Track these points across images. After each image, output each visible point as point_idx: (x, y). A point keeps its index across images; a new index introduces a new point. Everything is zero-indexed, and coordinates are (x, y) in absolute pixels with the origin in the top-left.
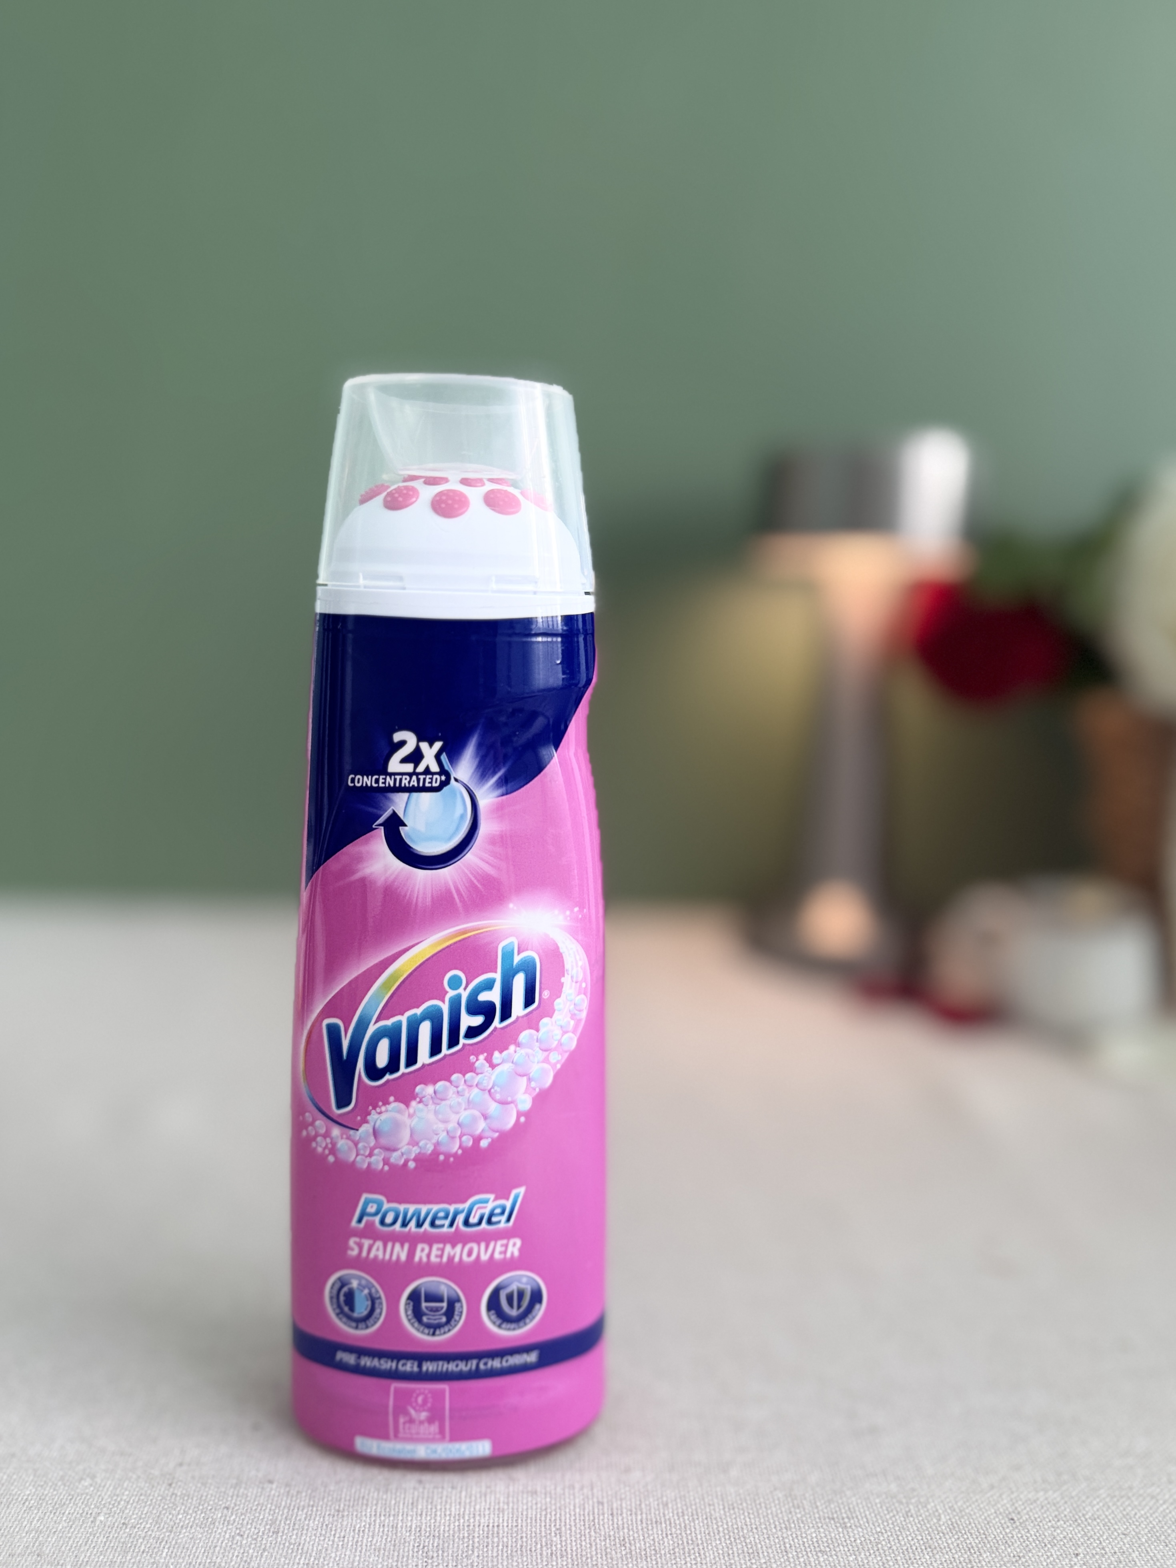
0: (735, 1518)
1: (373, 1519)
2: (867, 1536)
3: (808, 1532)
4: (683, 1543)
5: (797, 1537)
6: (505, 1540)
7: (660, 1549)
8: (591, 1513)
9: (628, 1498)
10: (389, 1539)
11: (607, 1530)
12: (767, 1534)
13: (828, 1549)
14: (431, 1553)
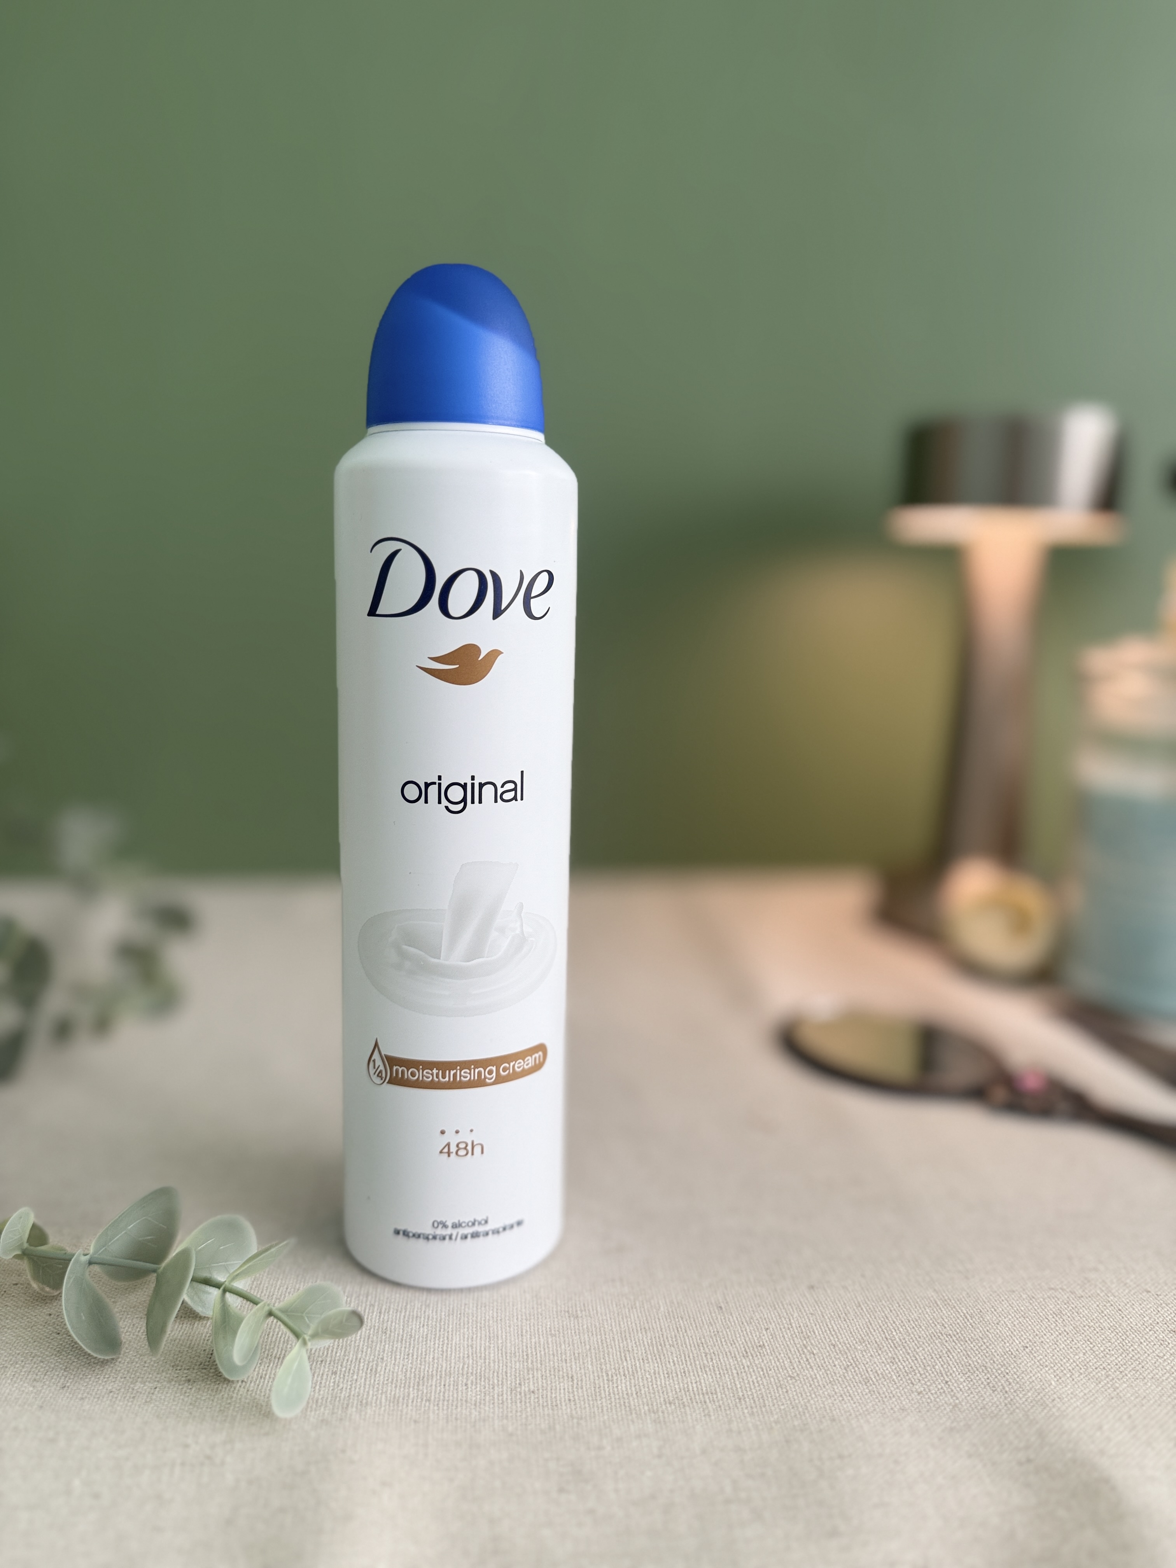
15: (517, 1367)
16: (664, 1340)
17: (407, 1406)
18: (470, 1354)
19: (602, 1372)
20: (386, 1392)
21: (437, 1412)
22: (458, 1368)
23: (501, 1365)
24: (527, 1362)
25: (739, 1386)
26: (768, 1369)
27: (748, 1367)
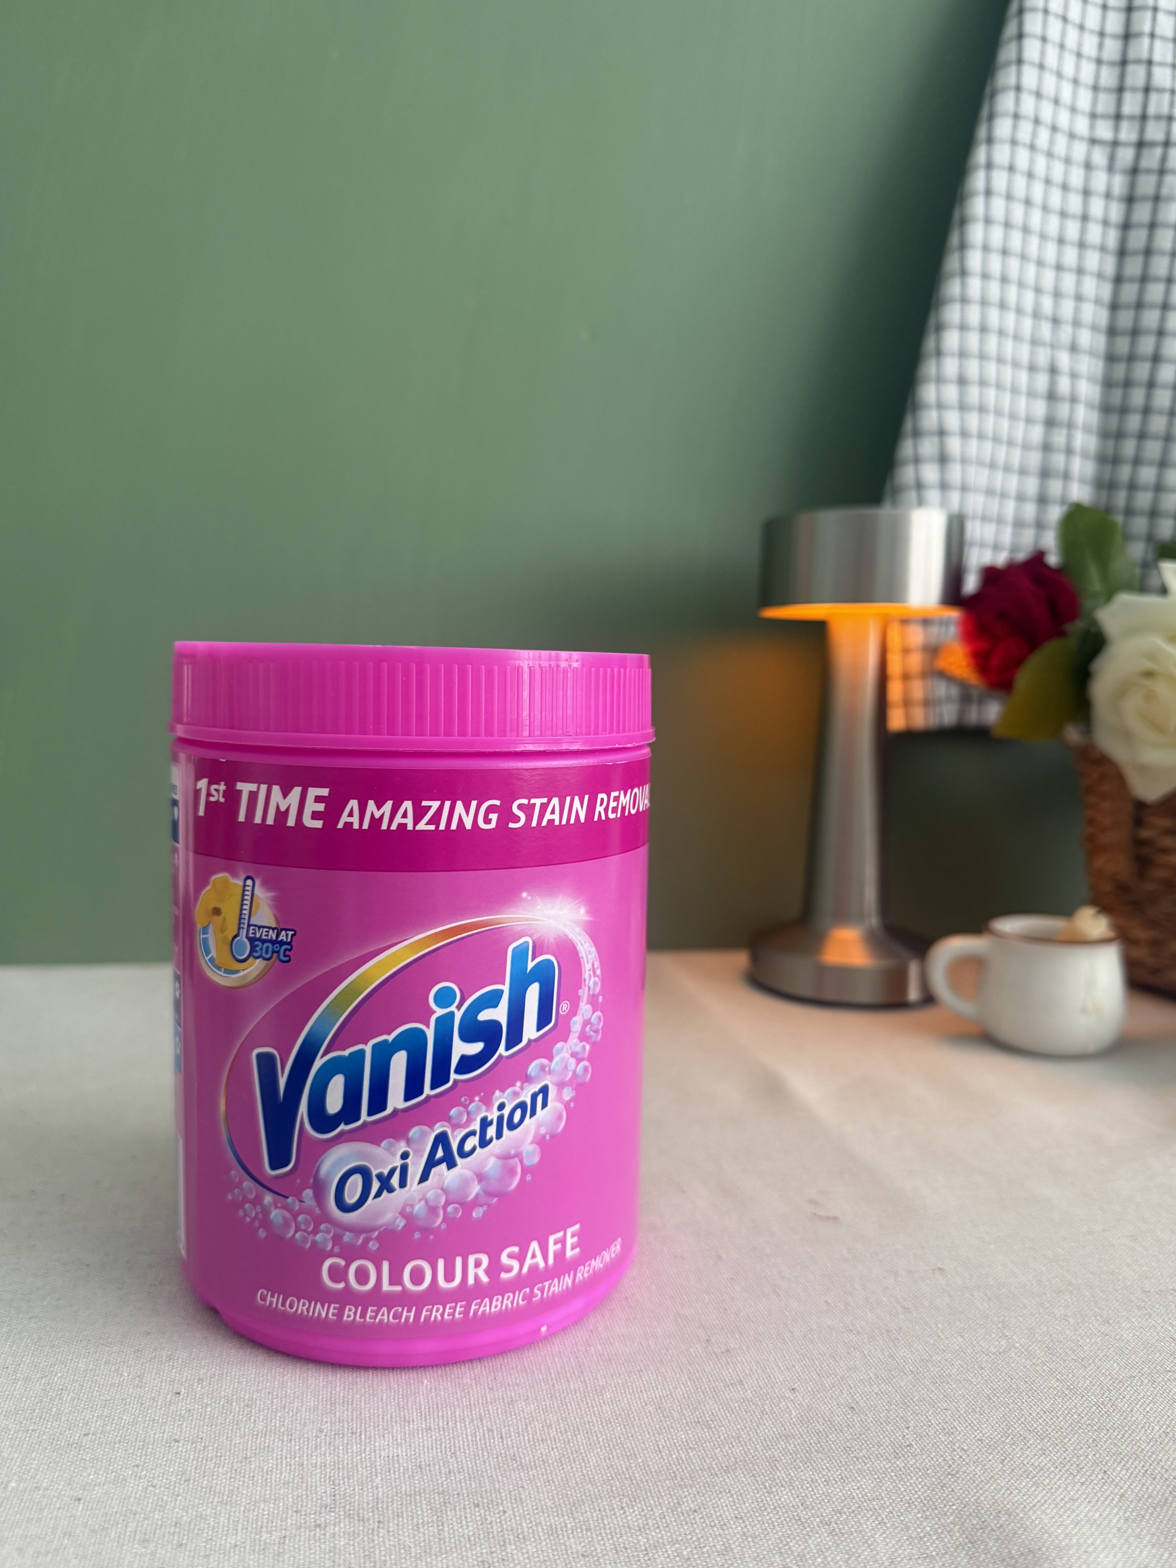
0: (613, 1430)
1: (279, 1461)
2: (729, 1433)
3: (678, 1435)
4: (568, 1453)
5: (668, 1439)
6: (405, 1465)
7: (547, 1460)
8: (482, 1439)
9: (515, 1424)
10: (296, 1474)
11: (498, 1450)
12: (642, 1439)
13: (696, 1446)
14: (337, 1482)
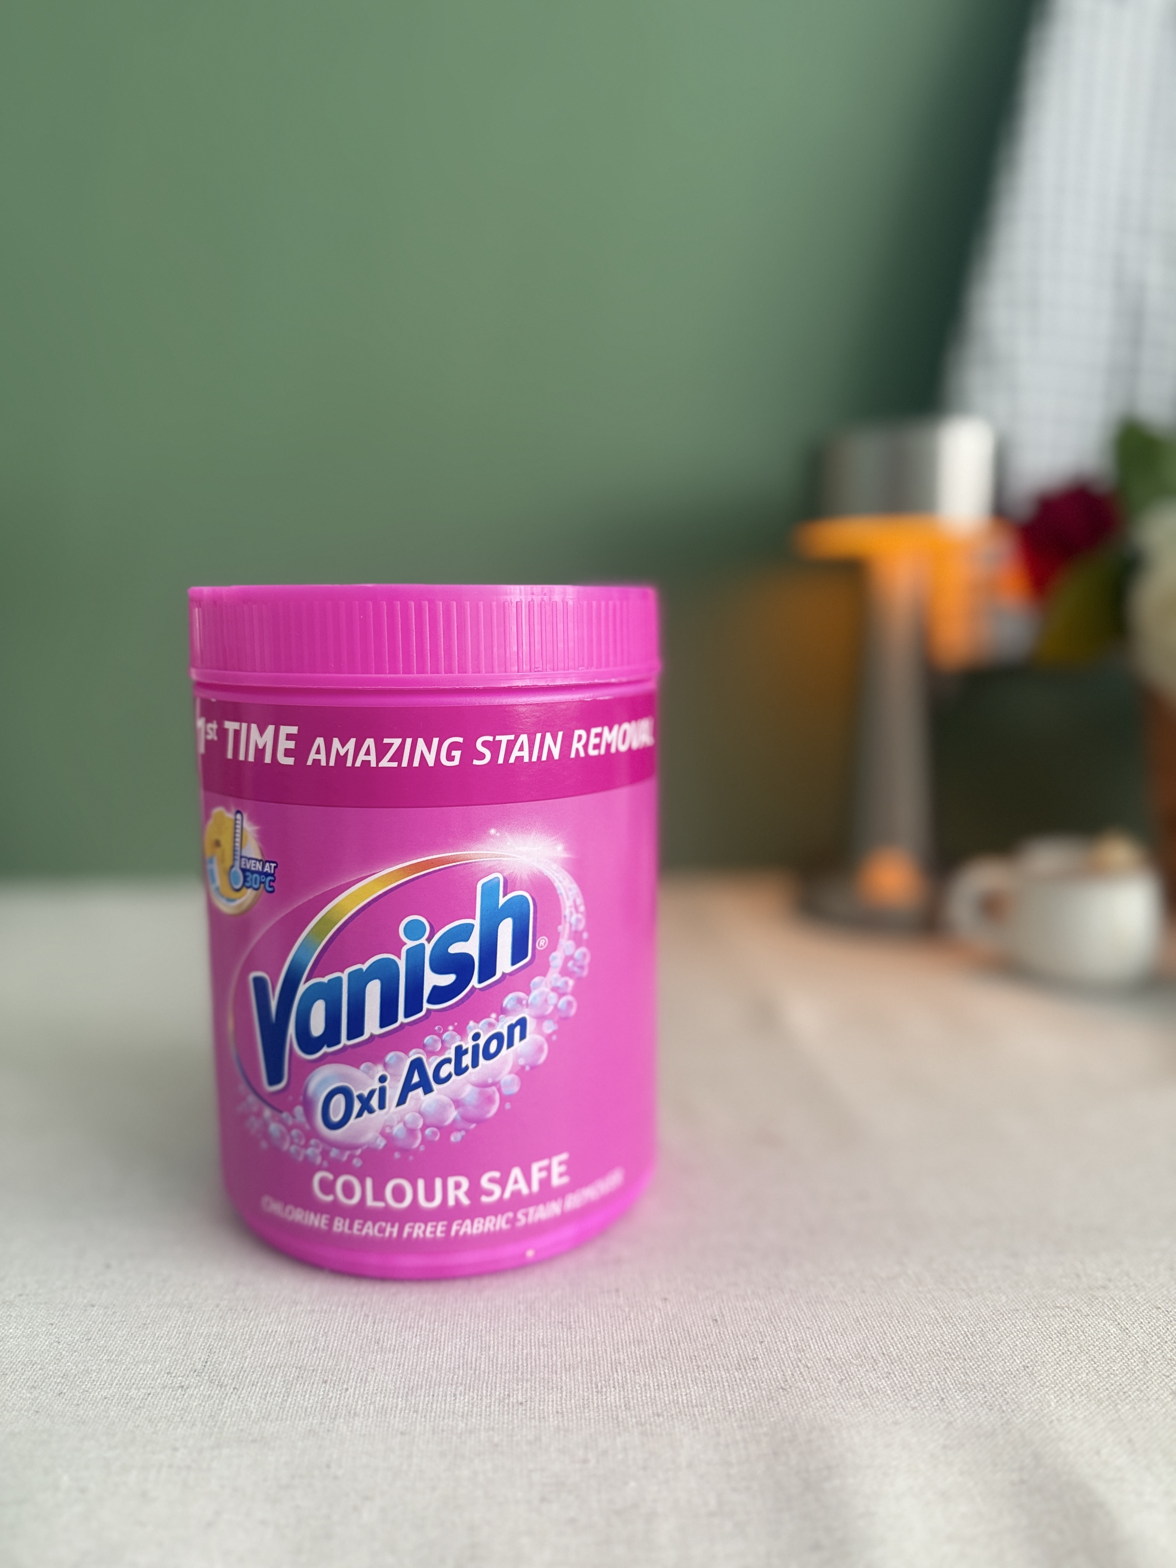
15: (507, 1378)
16: (656, 1353)
17: (395, 1417)
18: (461, 1365)
19: (592, 1384)
20: (375, 1402)
21: (423, 1424)
22: (448, 1379)
23: (491, 1376)
24: (517, 1373)
25: (729, 1399)
26: (760, 1382)
27: (740, 1379)
